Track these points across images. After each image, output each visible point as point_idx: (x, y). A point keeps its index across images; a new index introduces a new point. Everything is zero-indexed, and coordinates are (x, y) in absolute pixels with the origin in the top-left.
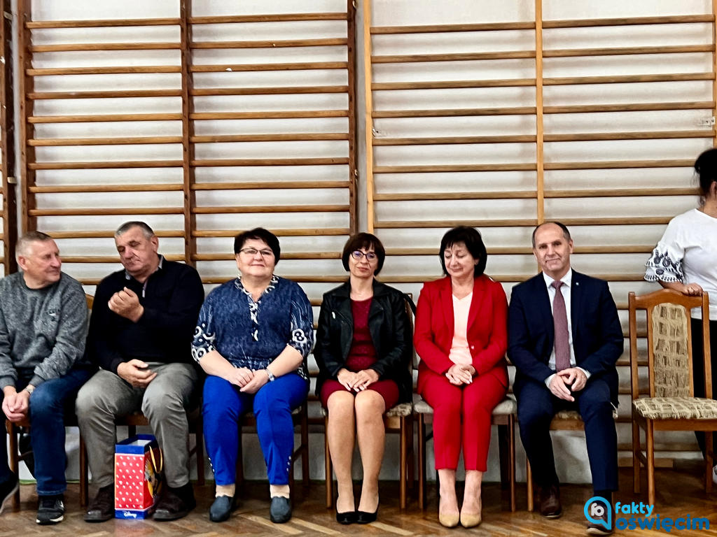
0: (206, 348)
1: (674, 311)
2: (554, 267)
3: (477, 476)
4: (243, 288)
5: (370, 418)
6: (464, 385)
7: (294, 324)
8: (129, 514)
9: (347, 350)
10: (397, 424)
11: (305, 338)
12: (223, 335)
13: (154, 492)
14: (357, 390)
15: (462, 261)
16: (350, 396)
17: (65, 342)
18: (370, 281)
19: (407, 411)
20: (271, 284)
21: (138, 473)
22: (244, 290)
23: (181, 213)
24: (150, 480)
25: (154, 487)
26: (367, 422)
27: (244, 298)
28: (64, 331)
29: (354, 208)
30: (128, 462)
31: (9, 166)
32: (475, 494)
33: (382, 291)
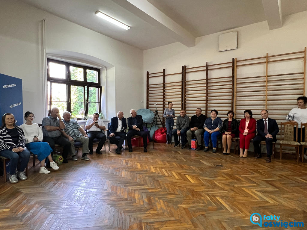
0: (205, 127)
1: (290, 126)
2: (265, 118)
3: (247, 150)
4: (212, 118)
6: (246, 135)
7: (219, 124)
8: (193, 149)
9: (227, 128)
10: (234, 141)
11: (220, 126)
12: (208, 125)
14: (227, 135)
15: (247, 115)
17: (186, 125)
18: (232, 118)
19: (236, 139)
20: (216, 118)
23: (205, 107)
26: (229, 139)
27: (211, 120)
29: (232, 107)
30: (193, 142)
31: (182, 101)
32: (246, 153)
33: (234, 120)
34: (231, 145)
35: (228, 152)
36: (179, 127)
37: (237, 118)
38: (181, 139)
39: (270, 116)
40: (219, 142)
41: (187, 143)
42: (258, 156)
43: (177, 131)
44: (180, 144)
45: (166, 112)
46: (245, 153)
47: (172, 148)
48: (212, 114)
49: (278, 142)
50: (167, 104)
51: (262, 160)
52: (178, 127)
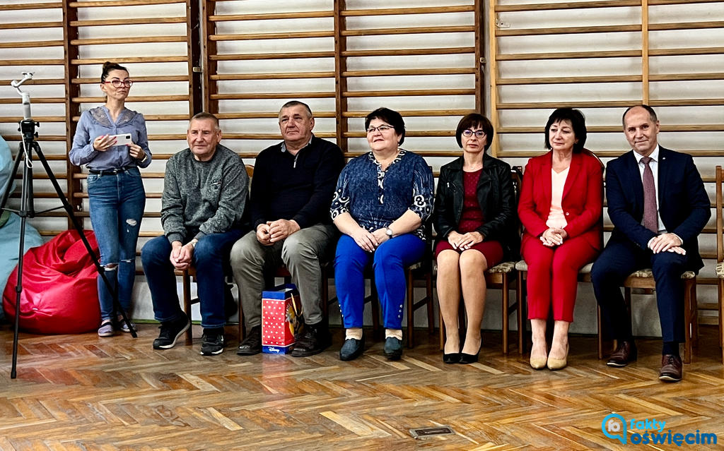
0: (339, 210)
2: (642, 148)
3: (564, 325)
4: (374, 159)
5: (472, 272)
6: (556, 247)
7: (416, 190)
8: (273, 350)
9: (458, 214)
10: (500, 279)
11: (425, 203)
12: (354, 199)
13: (295, 332)
14: (462, 249)
15: (565, 136)
16: (455, 254)
17: (225, 206)
18: (481, 155)
19: (508, 269)
20: (399, 156)
21: (280, 316)
22: (375, 161)
23: (332, 96)
24: (291, 322)
25: (295, 328)
26: (469, 277)
27: (375, 167)
28: (225, 198)
29: (481, 91)
30: (272, 306)
31: (194, 58)
32: (562, 342)
33: (491, 164)
34: (486, 307)
35: (470, 348)
36: (185, 219)
37: (506, 150)
38: (194, 296)
39: (666, 140)
40: (420, 294)
41: (235, 319)
42: (622, 354)
43: (170, 248)
44: (189, 332)
45: (87, 133)
46: (556, 344)
47: (142, 357)
48: (370, 135)
49: (708, 269)
50: (92, 82)
51: (641, 371)
52: (172, 225)
